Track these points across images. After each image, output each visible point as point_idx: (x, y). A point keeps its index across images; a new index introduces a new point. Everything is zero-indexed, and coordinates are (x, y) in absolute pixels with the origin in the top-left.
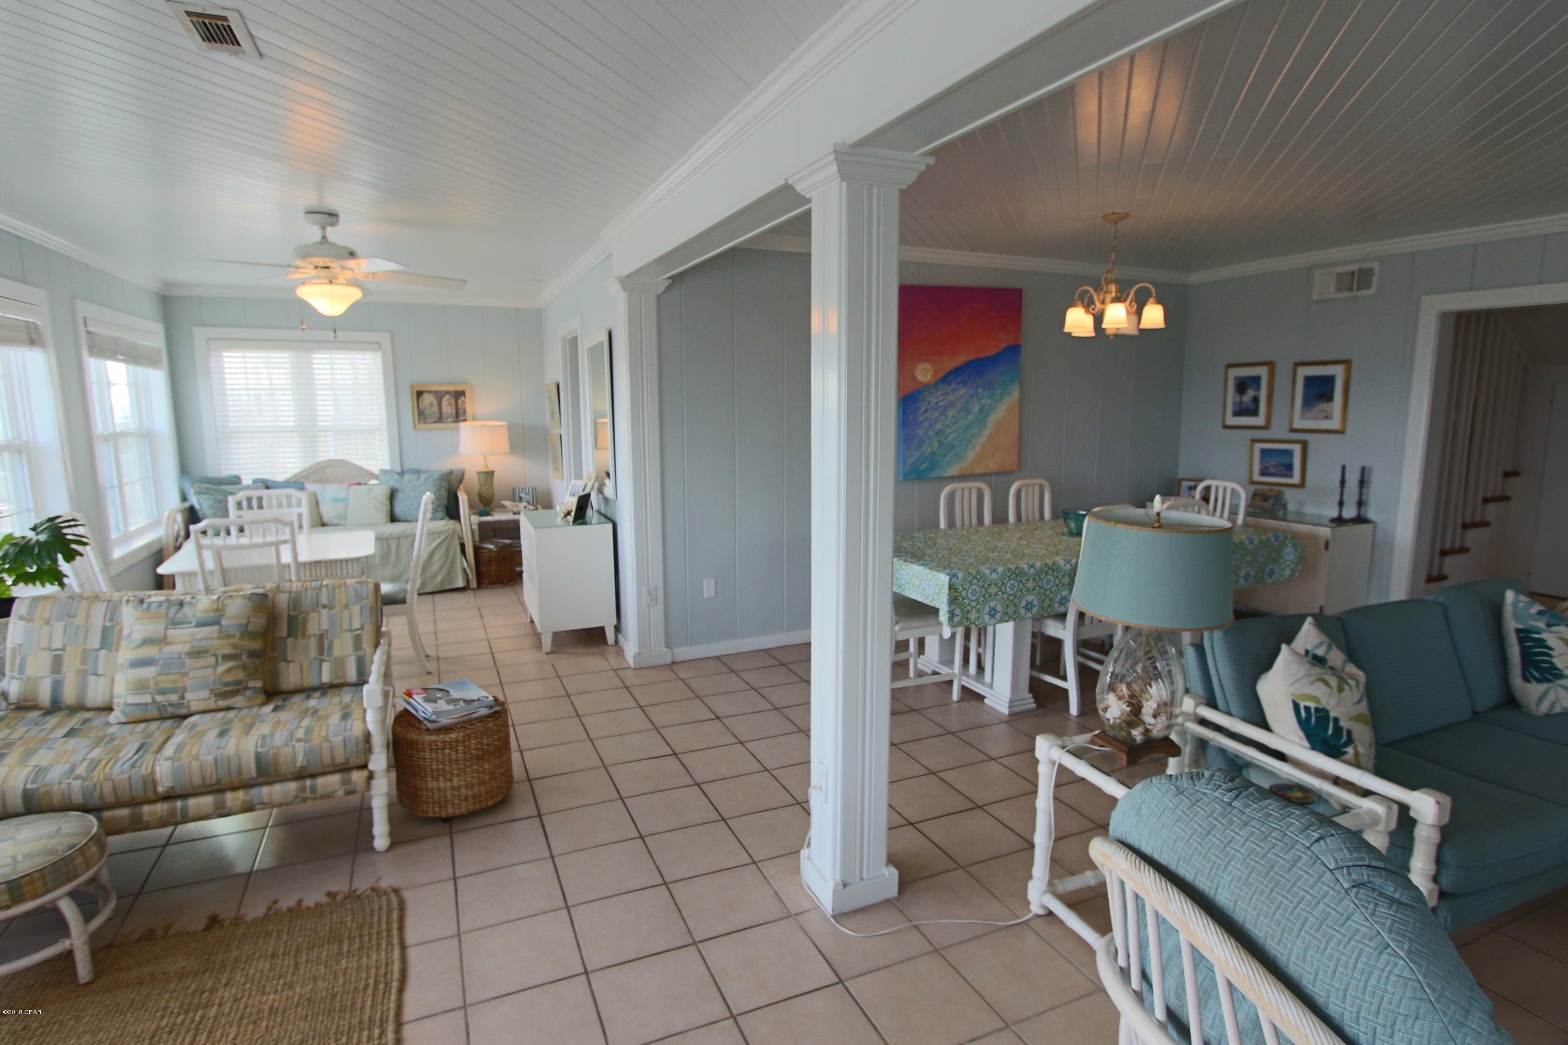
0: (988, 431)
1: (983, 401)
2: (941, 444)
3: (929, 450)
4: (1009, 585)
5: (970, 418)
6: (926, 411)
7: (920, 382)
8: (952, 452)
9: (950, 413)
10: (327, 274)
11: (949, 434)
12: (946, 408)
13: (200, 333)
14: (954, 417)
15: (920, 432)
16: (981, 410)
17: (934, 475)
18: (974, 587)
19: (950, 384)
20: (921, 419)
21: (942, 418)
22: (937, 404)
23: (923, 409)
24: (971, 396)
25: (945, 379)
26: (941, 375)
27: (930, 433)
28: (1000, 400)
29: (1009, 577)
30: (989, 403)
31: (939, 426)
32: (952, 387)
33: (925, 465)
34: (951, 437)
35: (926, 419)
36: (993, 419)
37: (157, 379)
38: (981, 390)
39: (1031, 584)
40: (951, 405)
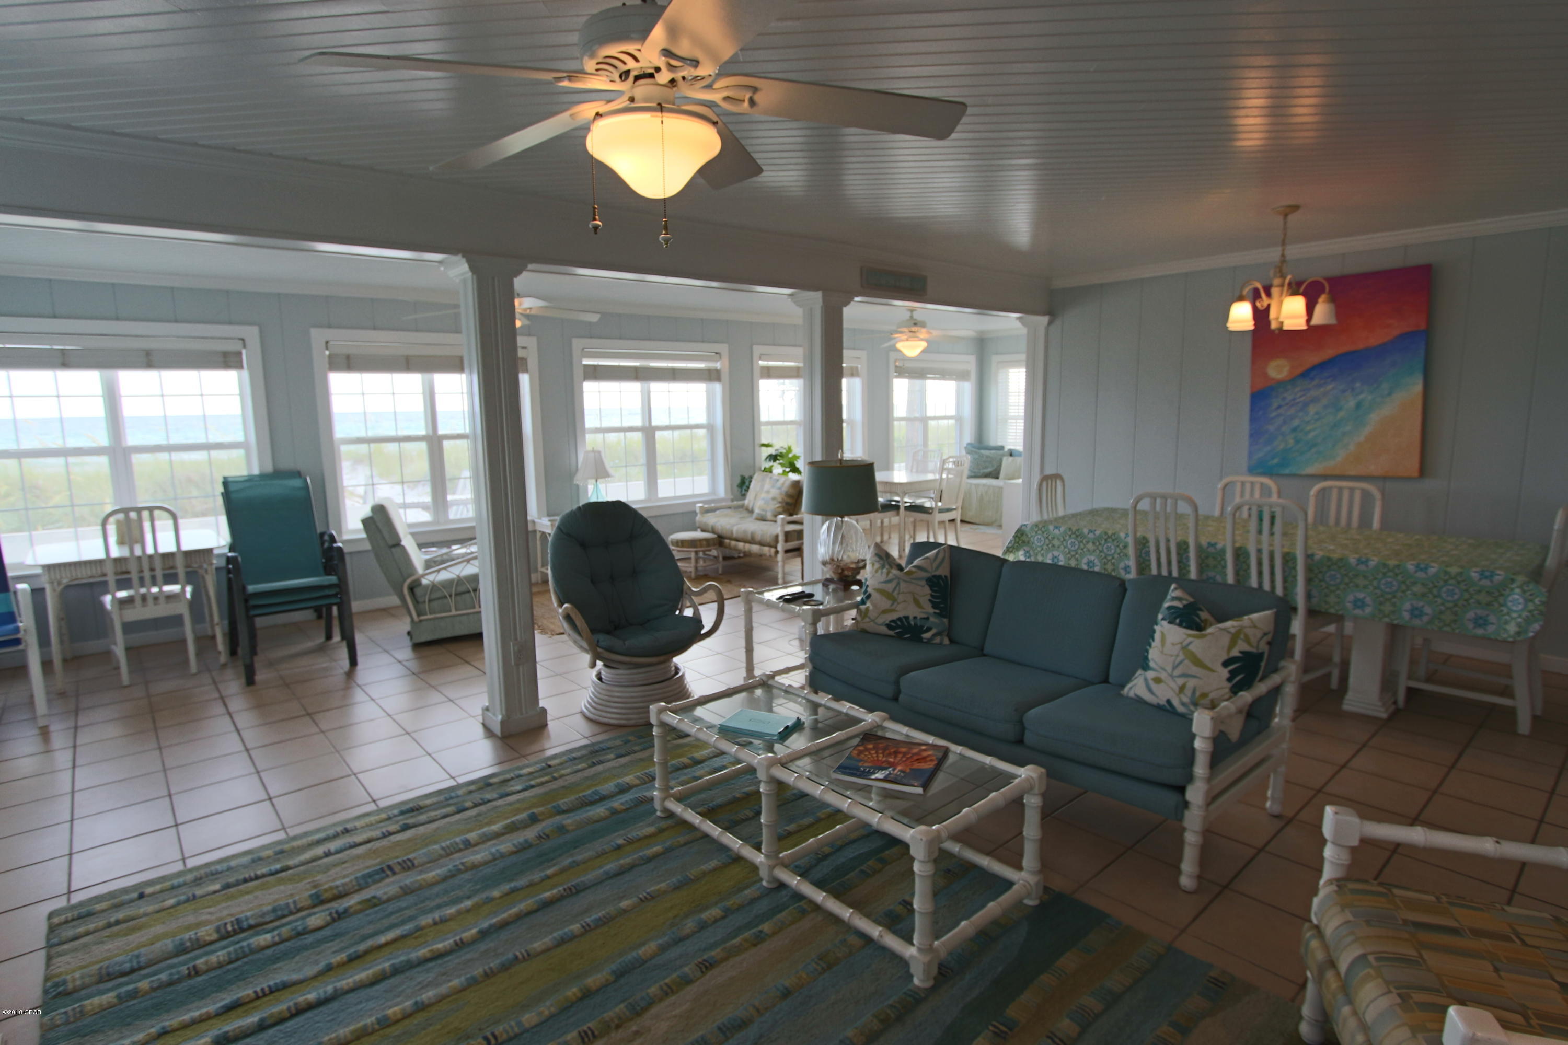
0: (1366, 431)
1: (1361, 396)
2: (1297, 441)
3: (1282, 446)
4: (1069, 542)
5: (1341, 414)
6: (1279, 407)
7: (1273, 379)
8: (1314, 450)
9: (1312, 409)
10: (913, 335)
11: (1309, 432)
12: (1306, 405)
13: (995, 359)
14: (1317, 413)
15: (1271, 428)
16: (1358, 406)
17: (1287, 471)
18: (1039, 537)
19: (1312, 379)
20: (1274, 414)
21: (1301, 414)
22: (1294, 399)
23: (1275, 405)
24: (1344, 391)
25: (1305, 375)
26: (1300, 370)
27: (1284, 429)
28: (1390, 394)
29: (1070, 536)
30: (1370, 397)
31: (1296, 423)
32: (1316, 382)
33: (1276, 461)
34: (1311, 436)
35: (1279, 415)
36: (1374, 418)
37: (968, 387)
38: (1358, 385)
39: (1090, 546)
40: (1315, 400)
